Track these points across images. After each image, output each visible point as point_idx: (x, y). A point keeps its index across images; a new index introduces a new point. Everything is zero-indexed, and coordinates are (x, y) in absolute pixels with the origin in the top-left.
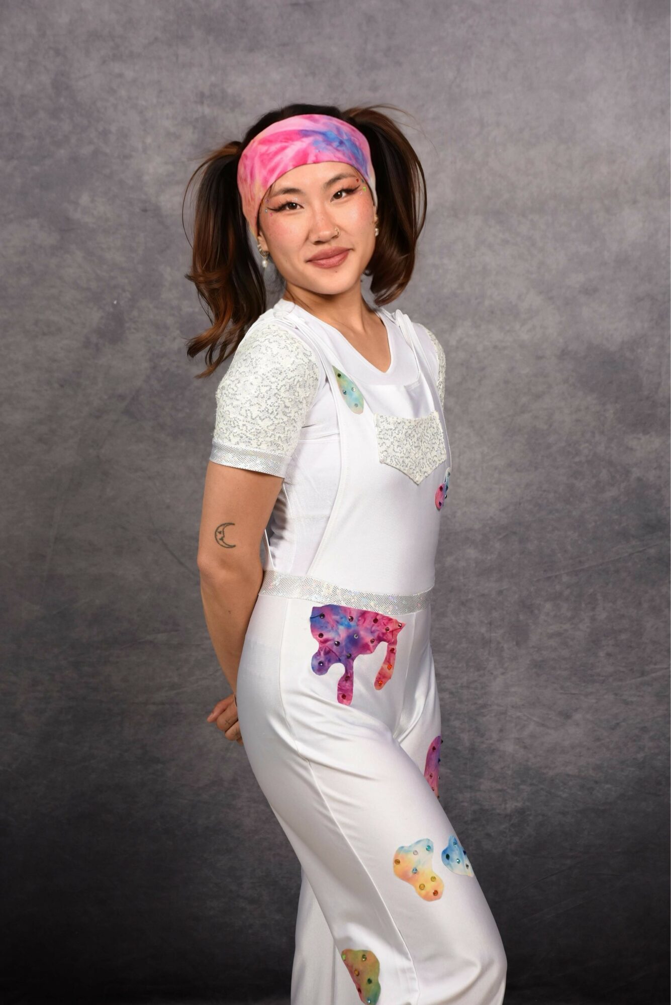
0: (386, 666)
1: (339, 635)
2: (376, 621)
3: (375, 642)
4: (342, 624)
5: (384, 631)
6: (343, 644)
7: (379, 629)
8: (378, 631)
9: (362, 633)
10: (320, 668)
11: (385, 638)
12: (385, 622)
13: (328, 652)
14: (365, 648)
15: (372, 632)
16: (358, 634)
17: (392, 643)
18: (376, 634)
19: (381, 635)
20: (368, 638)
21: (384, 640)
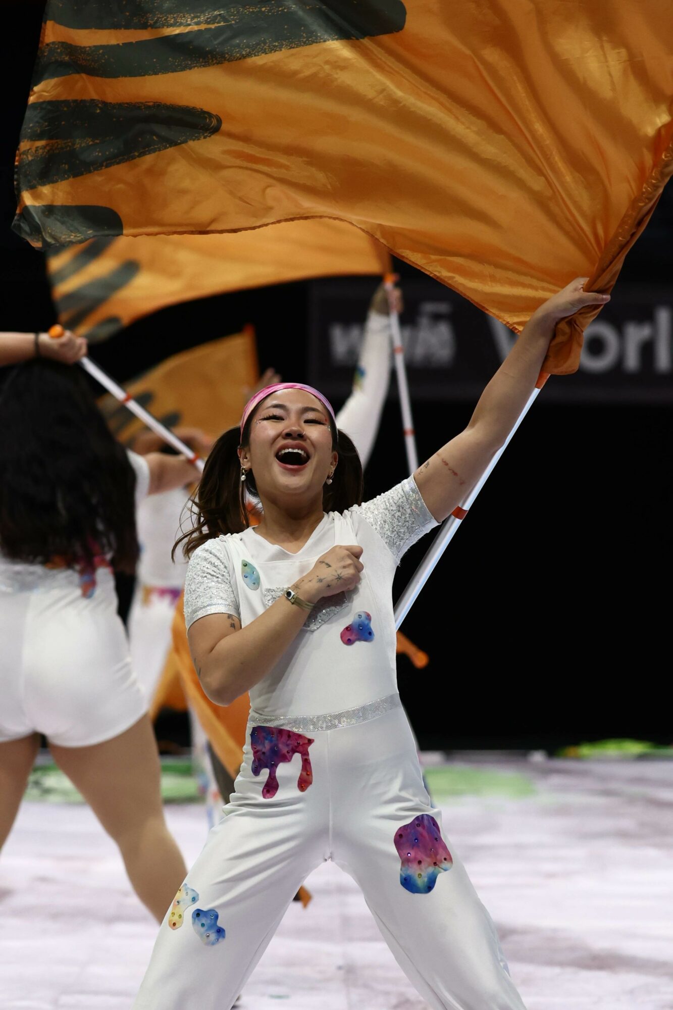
0: (305, 773)
1: (265, 748)
2: (289, 736)
3: (290, 754)
4: (267, 739)
5: (296, 744)
6: (268, 754)
7: (293, 743)
8: (291, 744)
9: (280, 746)
10: (256, 771)
11: (297, 750)
12: (296, 737)
13: (259, 760)
14: (286, 759)
15: (288, 745)
16: (278, 747)
17: (305, 754)
18: (290, 747)
19: (294, 748)
20: (285, 750)
21: (298, 752)
